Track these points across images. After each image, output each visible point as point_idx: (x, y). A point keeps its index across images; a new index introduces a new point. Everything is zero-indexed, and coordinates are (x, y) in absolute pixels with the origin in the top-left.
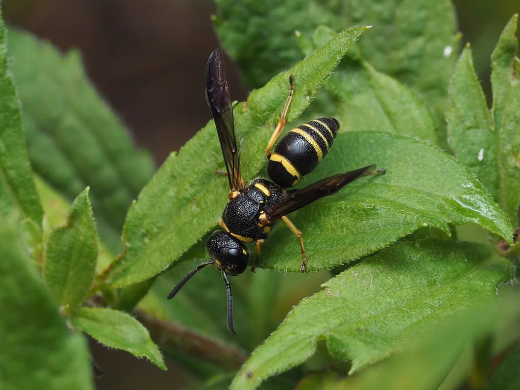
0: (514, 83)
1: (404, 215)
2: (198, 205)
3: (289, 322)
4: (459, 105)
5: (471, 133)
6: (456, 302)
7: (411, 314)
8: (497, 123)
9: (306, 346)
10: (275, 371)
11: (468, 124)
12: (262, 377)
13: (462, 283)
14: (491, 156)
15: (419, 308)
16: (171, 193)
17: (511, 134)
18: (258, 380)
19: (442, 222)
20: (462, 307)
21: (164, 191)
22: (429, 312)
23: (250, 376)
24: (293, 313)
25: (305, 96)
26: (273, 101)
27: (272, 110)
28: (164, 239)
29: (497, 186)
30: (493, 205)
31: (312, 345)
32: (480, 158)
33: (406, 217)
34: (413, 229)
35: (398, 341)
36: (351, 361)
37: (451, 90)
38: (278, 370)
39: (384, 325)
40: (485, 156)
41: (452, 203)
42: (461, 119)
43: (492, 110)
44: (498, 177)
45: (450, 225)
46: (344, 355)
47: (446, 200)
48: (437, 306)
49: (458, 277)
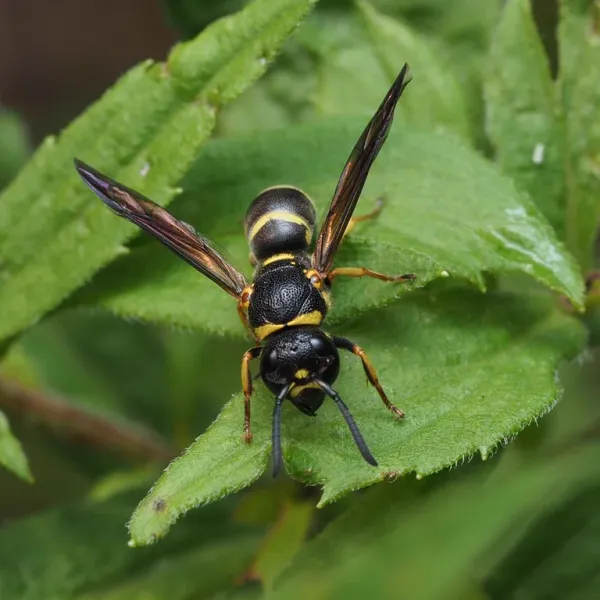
0: (594, 41)
1: (412, 256)
2: (88, 224)
3: (226, 419)
4: (506, 74)
5: (524, 118)
6: (490, 392)
7: (419, 412)
8: (565, 103)
9: (251, 461)
10: (201, 500)
11: (520, 103)
12: (178, 508)
13: (502, 359)
14: (554, 154)
15: (432, 402)
16: (46, 201)
17: (587, 122)
18: (173, 513)
19: (472, 268)
20: (500, 402)
21: (34, 198)
22: (448, 409)
23: (160, 506)
24: (232, 405)
25: (259, 58)
26: (207, 64)
27: (205, 77)
28: (32, 274)
29: (562, 202)
30: (554, 244)
31: (260, 460)
32: (538, 157)
33: (415, 260)
34: (424, 280)
35: (396, 454)
36: (322, 486)
37: (495, 49)
38: (205, 499)
39: (375, 429)
40: (546, 155)
41: (489, 239)
42: (509, 96)
43: (559, 83)
44: (565, 190)
45: (485, 274)
46: (311, 475)
47: (481, 233)
48: (461, 397)
49: (495, 350)
